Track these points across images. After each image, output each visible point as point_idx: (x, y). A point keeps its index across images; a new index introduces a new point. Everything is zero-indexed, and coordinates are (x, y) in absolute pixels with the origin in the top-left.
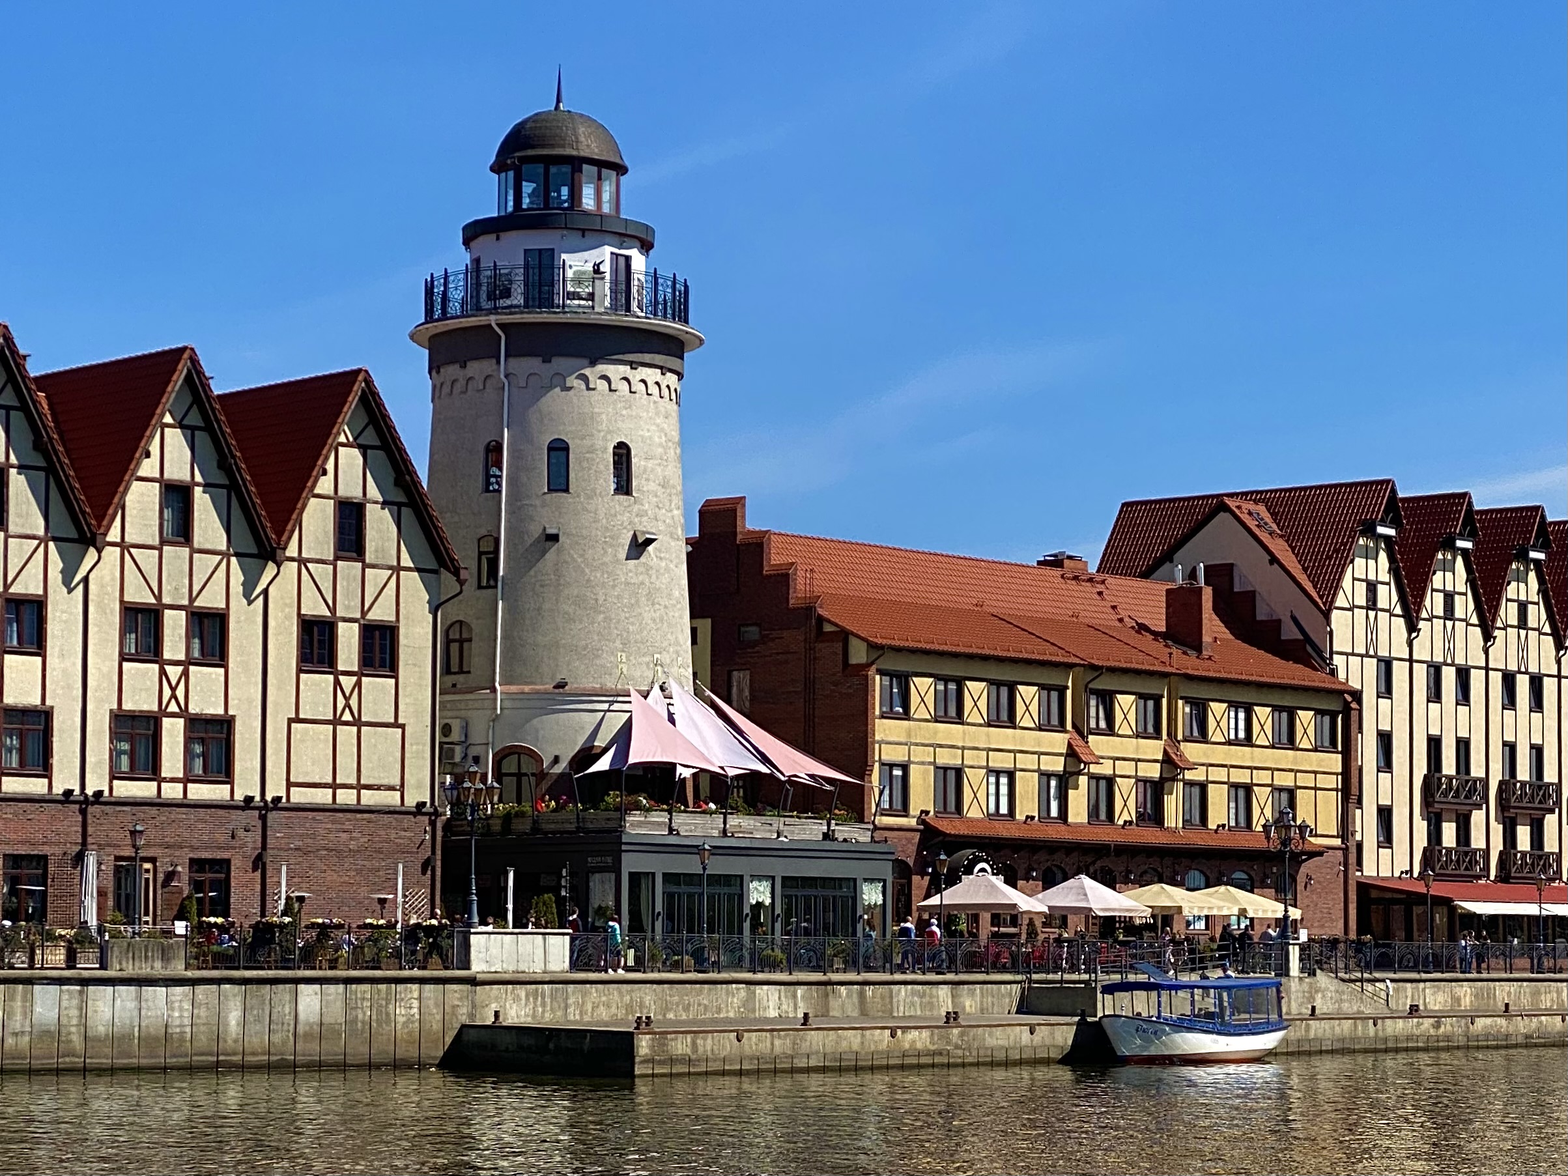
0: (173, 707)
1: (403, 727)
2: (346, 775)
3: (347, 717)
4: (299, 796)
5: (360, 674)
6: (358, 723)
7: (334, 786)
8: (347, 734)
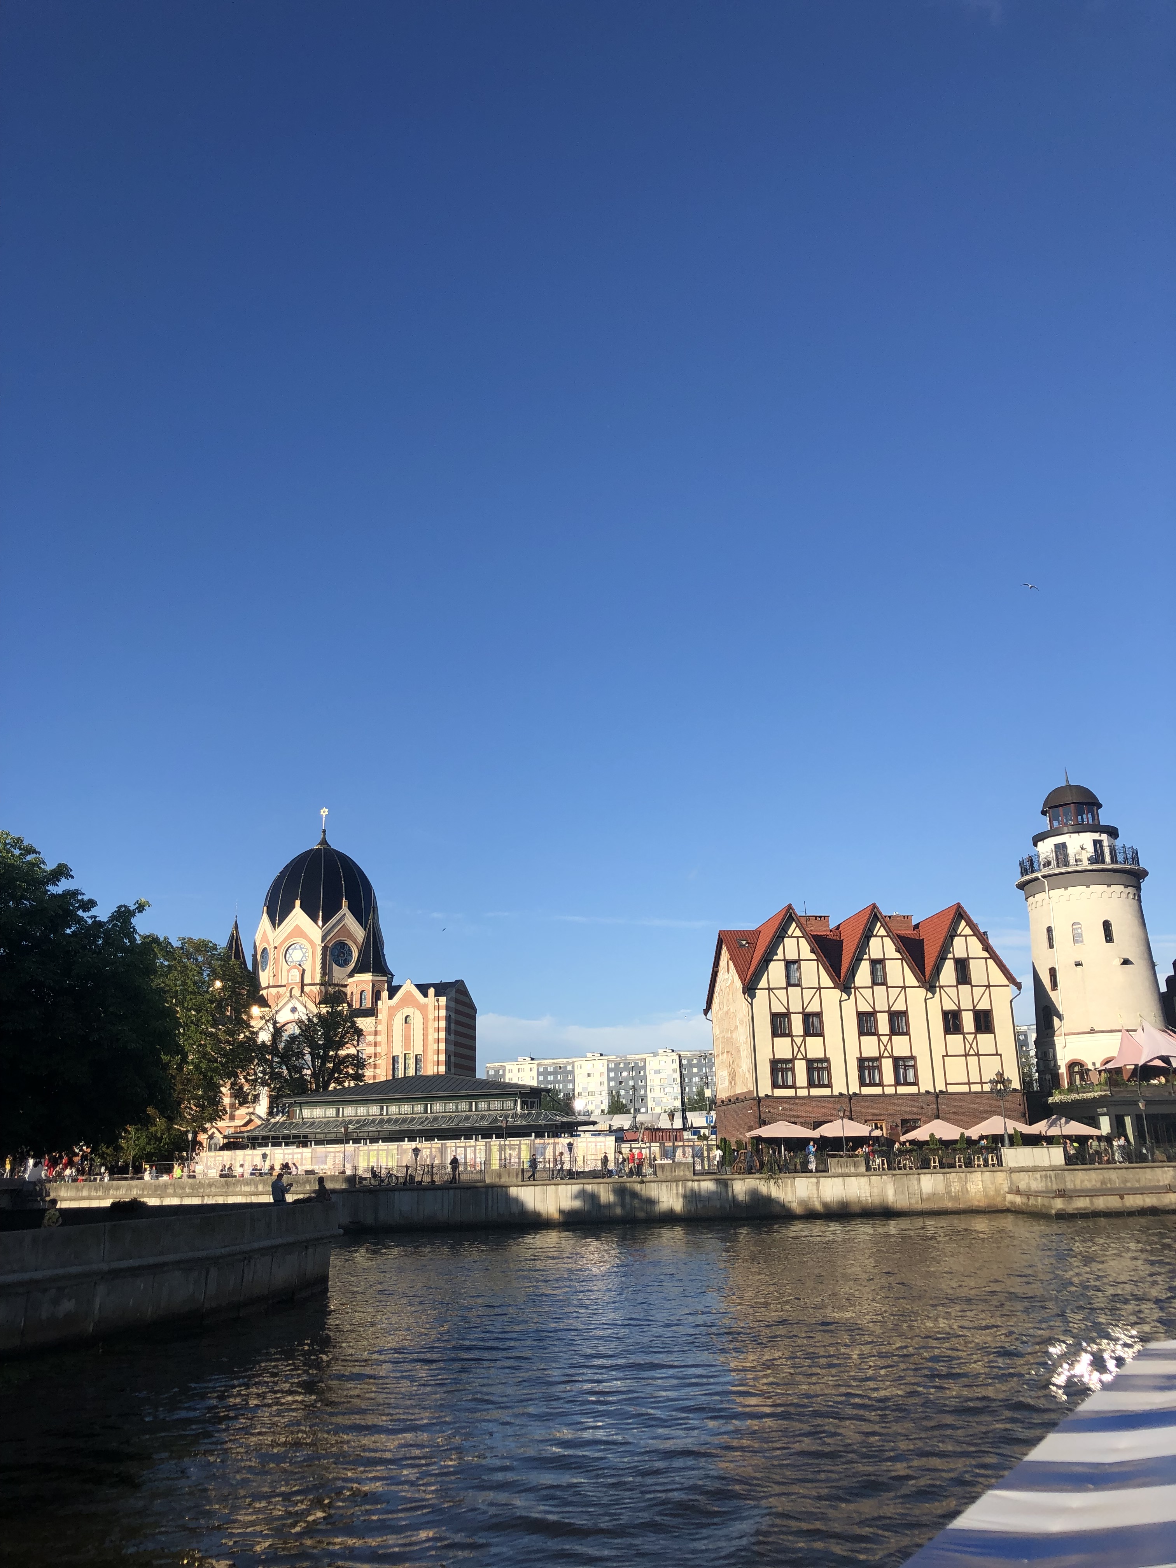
0: (886, 1054)
1: (1000, 1055)
2: (975, 1078)
3: (972, 1052)
4: (951, 1089)
5: (975, 1034)
6: (978, 1055)
7: (969, 1083)
8: (973, 1060)
